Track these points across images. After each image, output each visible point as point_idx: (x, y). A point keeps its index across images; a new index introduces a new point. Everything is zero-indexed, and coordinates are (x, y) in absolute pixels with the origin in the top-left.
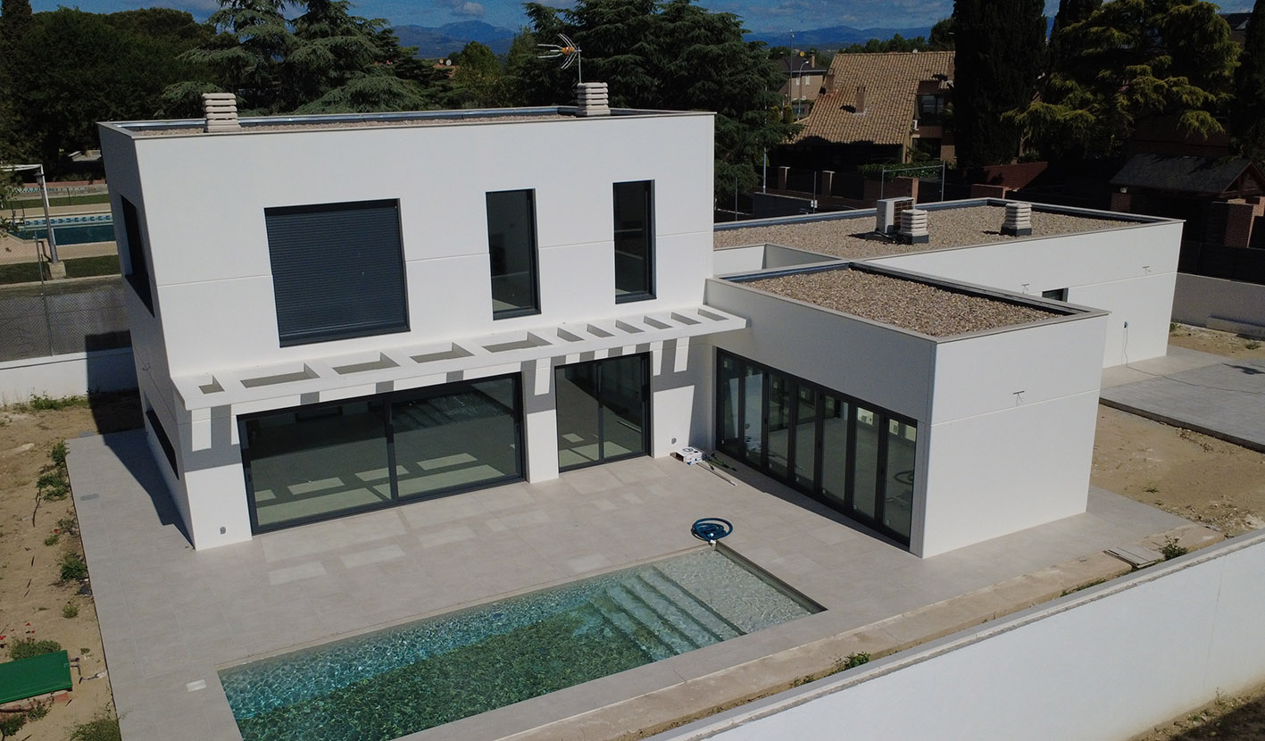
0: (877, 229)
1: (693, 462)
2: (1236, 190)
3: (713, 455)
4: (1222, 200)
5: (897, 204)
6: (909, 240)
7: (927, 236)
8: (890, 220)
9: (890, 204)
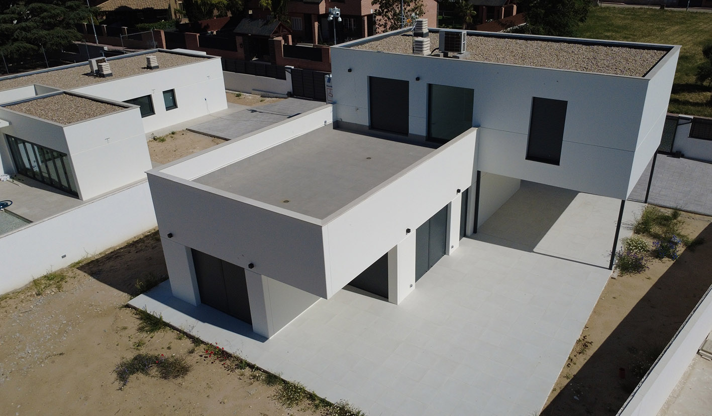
0: (91, 72)
1: (5, 180)
2: (277, 33)
3: (15, 176)
4: (271, 38)
5: (97, 61)
6: (103, 76)
7: (112, 73)
8: (95, 68)
9: (94, 61)
